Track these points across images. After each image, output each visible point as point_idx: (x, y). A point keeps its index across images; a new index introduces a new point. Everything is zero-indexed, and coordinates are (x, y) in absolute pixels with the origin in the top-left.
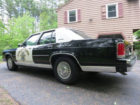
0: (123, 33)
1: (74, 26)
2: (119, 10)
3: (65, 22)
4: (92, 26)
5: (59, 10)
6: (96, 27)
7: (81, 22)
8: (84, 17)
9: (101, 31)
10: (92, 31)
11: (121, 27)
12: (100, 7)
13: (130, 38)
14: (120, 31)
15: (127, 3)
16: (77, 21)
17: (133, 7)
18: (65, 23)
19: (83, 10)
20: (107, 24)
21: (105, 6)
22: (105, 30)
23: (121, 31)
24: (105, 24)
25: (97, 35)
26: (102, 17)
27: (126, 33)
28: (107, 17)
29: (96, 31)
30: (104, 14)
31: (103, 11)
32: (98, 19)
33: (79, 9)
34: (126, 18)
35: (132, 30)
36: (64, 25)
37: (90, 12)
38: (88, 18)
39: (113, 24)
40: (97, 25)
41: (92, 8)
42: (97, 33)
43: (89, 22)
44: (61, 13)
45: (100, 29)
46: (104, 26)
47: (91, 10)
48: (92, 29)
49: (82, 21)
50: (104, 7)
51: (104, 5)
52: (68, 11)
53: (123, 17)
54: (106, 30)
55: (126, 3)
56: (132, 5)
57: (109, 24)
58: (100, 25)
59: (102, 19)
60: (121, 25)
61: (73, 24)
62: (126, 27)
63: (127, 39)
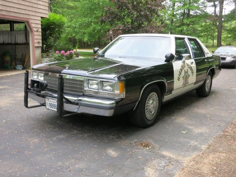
0: (31, 21)
11: (28, 8)
13: (38, 34)
14: (26, 17)
23: (28, 17)
27: (34, 21)
35: (40, 19)
62: (34, 9)
63: (36, 33)
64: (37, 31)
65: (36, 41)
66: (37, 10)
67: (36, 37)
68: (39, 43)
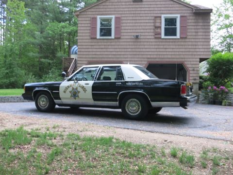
0: (186, 63)
1: (108, 44)
2: (181, 27)
3: (93, 36)
4: (138, 47)
5: (83, 13)
6: (144, 50)
7: (119, 38)
8: (126, 31)
9: (152, 57)
10: (137, 56)
11: (184, 53)
12: (153, 18)
13: (195, 72)
14: (181, 60)
15: (194, 18)
16: (113, 37)
17: (201, 24)
18: (92, 38)
19: (125, 18)
20: (162, 47)
21: (161, 17)
22: (158, 56)
23: (183, 60)
24: (159, 47)
25: (146, 63)
26: (156, 34)
27: (189, 63)
28: (163, 36)
29: (144, 56)
30: (159, 30)
31: (158, 25)
32: (148, 37)
33: (117, 16)
34: (191, 40)
35: (199, 60)
36: (90, 41)
37: (136, 25)
38: (133, 34)
39: (172, 47)
40: (146, 47)
41: (140, 18)
42: (146, 60)
43: (134, 40)
44: (85, 19)
45: (150, 53)
46: (158, 50)
47: (138, 21)
48: (138, 53)
49: (122, 37)
50: (159, 18)
51: (159, 15)
52: (98, 17)
53: (186, 38)
54: (161, 57)
55: (191, 18)
56: (200, 21)
57: (165, 47)
58: (151, 47)
59: (156, 38)
60: (183, 50)
61: (105, 41)
62: (190, 53)
63: (191, 72)
64: (194, 70)
65: (191, 78)
66: (195, 53)
67: (191, 75)
68: (195, 80)
